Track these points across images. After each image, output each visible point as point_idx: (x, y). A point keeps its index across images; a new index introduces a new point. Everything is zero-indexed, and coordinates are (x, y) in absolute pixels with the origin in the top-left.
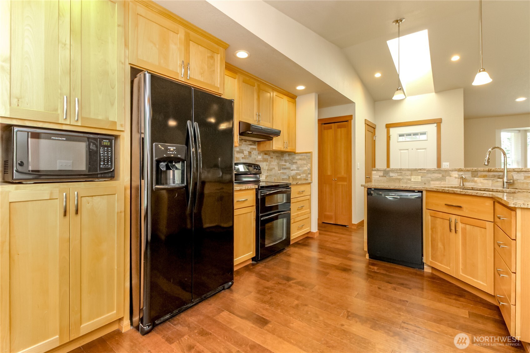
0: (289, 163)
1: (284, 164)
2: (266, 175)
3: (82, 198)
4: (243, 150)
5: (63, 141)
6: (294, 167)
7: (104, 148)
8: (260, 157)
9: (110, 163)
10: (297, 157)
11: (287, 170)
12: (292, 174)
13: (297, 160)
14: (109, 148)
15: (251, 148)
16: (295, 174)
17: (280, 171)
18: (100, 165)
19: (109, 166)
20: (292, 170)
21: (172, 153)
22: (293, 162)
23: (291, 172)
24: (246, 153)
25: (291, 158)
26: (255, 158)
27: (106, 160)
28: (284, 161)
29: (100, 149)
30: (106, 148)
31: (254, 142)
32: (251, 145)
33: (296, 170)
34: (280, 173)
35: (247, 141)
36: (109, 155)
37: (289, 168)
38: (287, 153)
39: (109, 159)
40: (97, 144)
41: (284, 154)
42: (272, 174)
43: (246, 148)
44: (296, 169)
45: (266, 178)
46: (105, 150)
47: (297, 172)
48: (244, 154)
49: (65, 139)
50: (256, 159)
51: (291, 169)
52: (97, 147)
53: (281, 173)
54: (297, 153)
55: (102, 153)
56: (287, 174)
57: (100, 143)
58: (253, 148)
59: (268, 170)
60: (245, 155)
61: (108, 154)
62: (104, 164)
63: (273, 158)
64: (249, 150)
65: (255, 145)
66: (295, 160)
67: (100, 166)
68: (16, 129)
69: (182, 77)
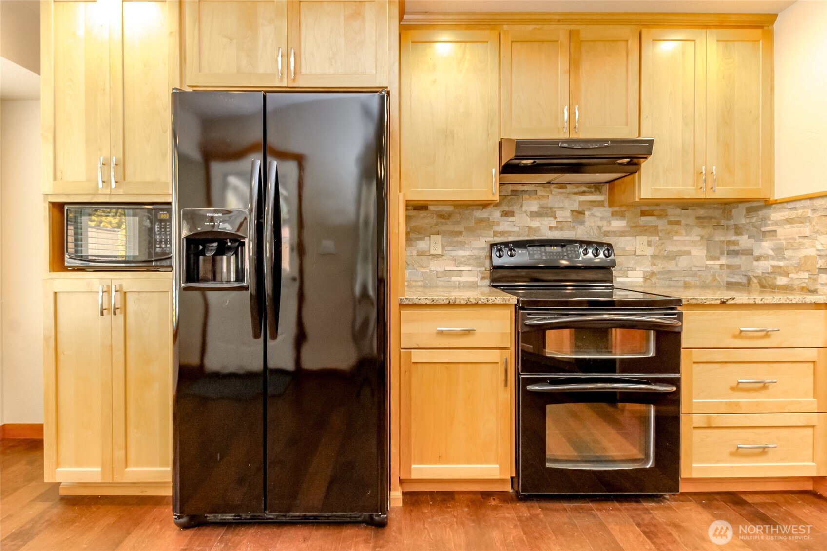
0: (749, 237)
1: (734, 238)
2: (644, 272)
3: (127, 294)
4: (551, 208)
6: (766, 247)
7: (161, 223)
8: (618, 224)
9: (168, 246)
10: (776, 215)
11: (744, 257)
12: (759, 272)
13: (776, 223)
15: (581, 203)
16: (770, 270)
17: (719, 259)
18: (156, 247)
19: (168, 249)
20: (758, 259)
22: (764, 232)
23: (755, 263)
24: (564, 215)
25: (754, 220)
26: (600, 228)
27: (163, 240)
28: (733, 232)
29: (155, 224)
30: (163, 223)
31: (597, 187)
32: (583, 193)
33: (773, 258)
34: (718, 267)
35: (568, 186)
36: (168, 233)
37: (749, 252)
38: (740, 205)
39: (167, 239)
40: (151, 218)
41: (733, 211)
42: (676, 269)
43: (567, 203)
44: (772, 253)
45: (646, 278)
46: (162, 226)
47: (775, 263)
48: (555, 218)
50: (605, 229)
51: (757, 253)
52: (151, 222)
53: (721, 265)
54: (776, 202)
56: (743, 269)
57: (156, 216)
58: (591, 201)
59: (654, 257)
60: (559, 219)
62: (161, 247)
63: (683, 222)
64: (576, 207)
65: (601, 193)
66: (769, 225)
67: (155, 249)
68: (66, 207)
69: (281, 80)
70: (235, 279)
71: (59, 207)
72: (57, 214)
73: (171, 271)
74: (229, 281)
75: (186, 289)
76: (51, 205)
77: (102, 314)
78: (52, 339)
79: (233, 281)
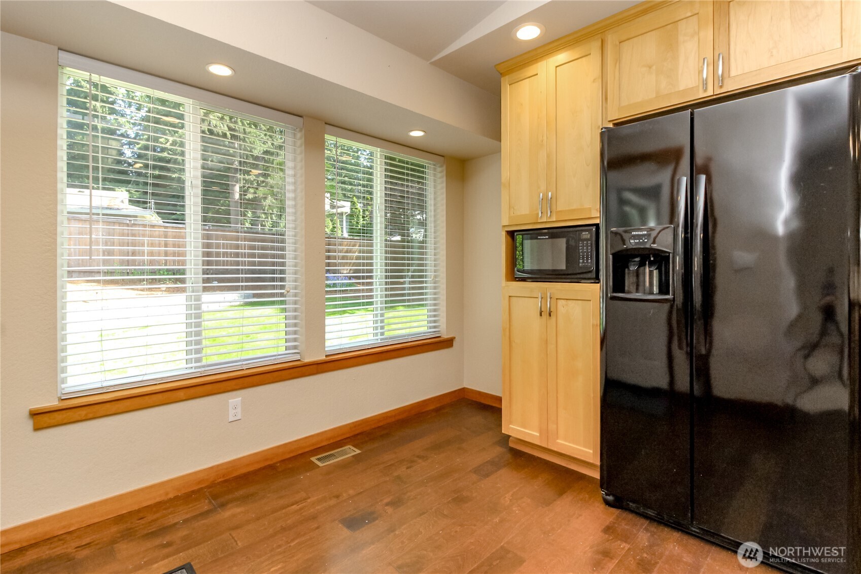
3: (558, 300)
5: (547, 240)
7: (583, 243)
9: (589, 261)
14: (589, 242)
18: (579, 263)
19: (589, 264)
21: (638, 241)
27: (585, 256)
29: (579, 244)
30: (585, 242)
36: (589, 250)
39: (589, 255)
40: (575, 238)
46: (585, 245)
49: (547, 237)
52: (575, 241)
55: (581, 249)
57: (579, 237)
61: (587, 249)
62: (583, 262)
68: (515, 234)
69: (705, 90)
70: (658, 292)
71: (511, 234)
72: (509, 239)
73: (598, 283)
74: (651, 293)
75: (613, 298)
76: (507, 234)
77: (541, 315)
78: (508, 330)
79: (656, 294)
